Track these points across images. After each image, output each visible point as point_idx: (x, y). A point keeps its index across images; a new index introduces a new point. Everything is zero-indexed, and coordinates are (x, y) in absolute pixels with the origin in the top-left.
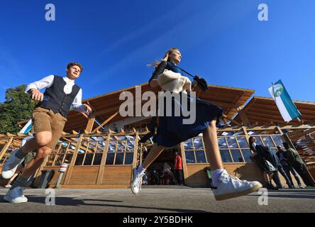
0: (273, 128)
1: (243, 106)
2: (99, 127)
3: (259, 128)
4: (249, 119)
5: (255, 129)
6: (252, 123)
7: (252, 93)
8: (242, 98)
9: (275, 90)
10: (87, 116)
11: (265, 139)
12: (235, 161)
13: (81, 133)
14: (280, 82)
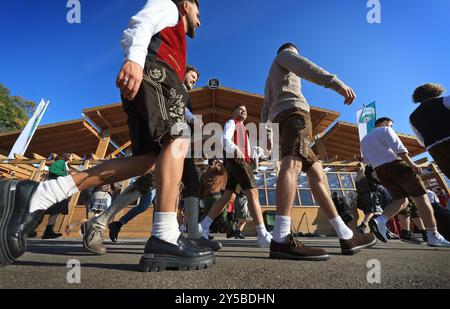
0: (355, 163)
1: (323, 134)
2: (116, 152)
3: (338, 163)
4: (327, 151)
5: (334, 164)
6: (330, 157)
7: (336, 117)
8: (324, 122)
9: (364, 114)
10: (96, 134)
11: (343, 178)
12: (303, 204)
13: (87, 159)
14: (373, 105)
